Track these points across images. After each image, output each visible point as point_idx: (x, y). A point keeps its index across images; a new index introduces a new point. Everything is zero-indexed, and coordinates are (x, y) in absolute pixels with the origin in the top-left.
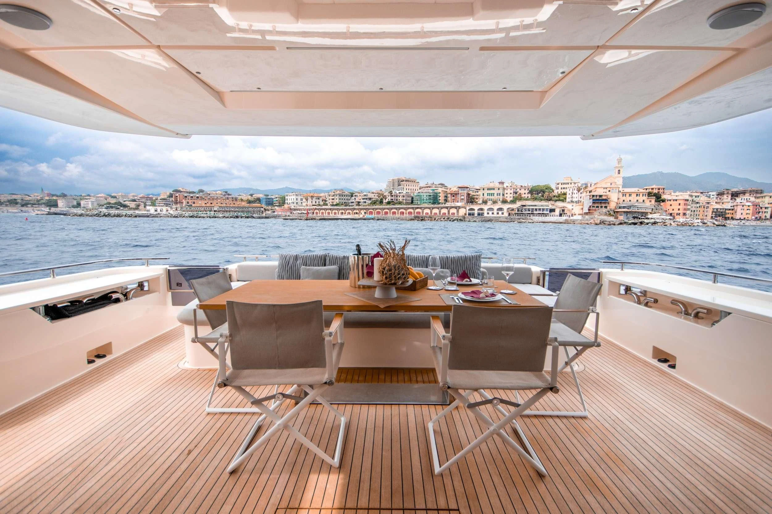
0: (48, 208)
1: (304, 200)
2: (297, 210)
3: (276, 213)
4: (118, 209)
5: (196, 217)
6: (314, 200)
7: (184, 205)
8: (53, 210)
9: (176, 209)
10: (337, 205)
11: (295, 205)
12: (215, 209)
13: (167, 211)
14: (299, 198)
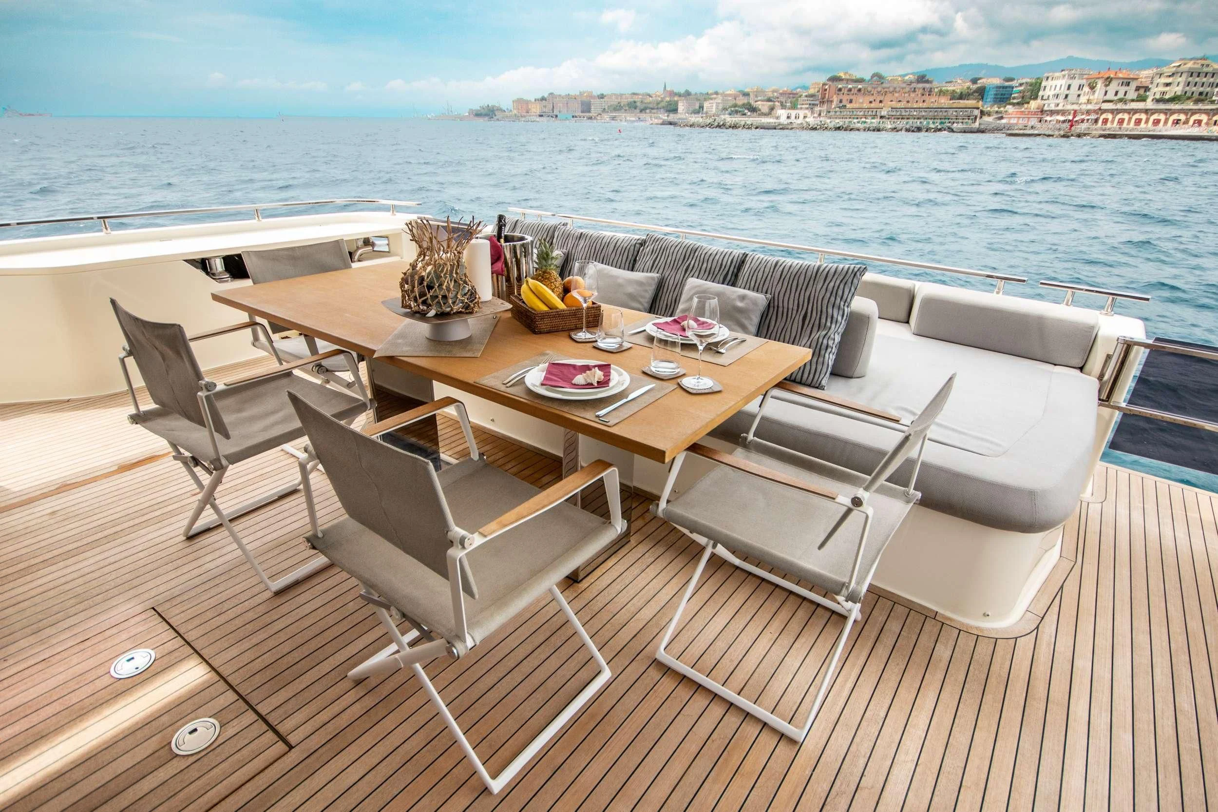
0: (666, 115)
1: (1086, 89)
2: (1057, 112)
3: (1004, 121)
4: (745, 114)
5: (846, 130)
6: (1114, 86)
7: (833, 106)
8: (672, 117)
9: (820, 115)
10: (1175, 99)
11: (1061, 100)
12: (884, 113)
13: (805, 117)
14: (1075, 83)
